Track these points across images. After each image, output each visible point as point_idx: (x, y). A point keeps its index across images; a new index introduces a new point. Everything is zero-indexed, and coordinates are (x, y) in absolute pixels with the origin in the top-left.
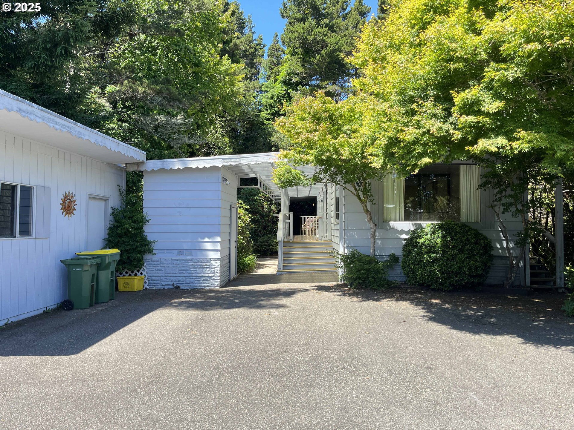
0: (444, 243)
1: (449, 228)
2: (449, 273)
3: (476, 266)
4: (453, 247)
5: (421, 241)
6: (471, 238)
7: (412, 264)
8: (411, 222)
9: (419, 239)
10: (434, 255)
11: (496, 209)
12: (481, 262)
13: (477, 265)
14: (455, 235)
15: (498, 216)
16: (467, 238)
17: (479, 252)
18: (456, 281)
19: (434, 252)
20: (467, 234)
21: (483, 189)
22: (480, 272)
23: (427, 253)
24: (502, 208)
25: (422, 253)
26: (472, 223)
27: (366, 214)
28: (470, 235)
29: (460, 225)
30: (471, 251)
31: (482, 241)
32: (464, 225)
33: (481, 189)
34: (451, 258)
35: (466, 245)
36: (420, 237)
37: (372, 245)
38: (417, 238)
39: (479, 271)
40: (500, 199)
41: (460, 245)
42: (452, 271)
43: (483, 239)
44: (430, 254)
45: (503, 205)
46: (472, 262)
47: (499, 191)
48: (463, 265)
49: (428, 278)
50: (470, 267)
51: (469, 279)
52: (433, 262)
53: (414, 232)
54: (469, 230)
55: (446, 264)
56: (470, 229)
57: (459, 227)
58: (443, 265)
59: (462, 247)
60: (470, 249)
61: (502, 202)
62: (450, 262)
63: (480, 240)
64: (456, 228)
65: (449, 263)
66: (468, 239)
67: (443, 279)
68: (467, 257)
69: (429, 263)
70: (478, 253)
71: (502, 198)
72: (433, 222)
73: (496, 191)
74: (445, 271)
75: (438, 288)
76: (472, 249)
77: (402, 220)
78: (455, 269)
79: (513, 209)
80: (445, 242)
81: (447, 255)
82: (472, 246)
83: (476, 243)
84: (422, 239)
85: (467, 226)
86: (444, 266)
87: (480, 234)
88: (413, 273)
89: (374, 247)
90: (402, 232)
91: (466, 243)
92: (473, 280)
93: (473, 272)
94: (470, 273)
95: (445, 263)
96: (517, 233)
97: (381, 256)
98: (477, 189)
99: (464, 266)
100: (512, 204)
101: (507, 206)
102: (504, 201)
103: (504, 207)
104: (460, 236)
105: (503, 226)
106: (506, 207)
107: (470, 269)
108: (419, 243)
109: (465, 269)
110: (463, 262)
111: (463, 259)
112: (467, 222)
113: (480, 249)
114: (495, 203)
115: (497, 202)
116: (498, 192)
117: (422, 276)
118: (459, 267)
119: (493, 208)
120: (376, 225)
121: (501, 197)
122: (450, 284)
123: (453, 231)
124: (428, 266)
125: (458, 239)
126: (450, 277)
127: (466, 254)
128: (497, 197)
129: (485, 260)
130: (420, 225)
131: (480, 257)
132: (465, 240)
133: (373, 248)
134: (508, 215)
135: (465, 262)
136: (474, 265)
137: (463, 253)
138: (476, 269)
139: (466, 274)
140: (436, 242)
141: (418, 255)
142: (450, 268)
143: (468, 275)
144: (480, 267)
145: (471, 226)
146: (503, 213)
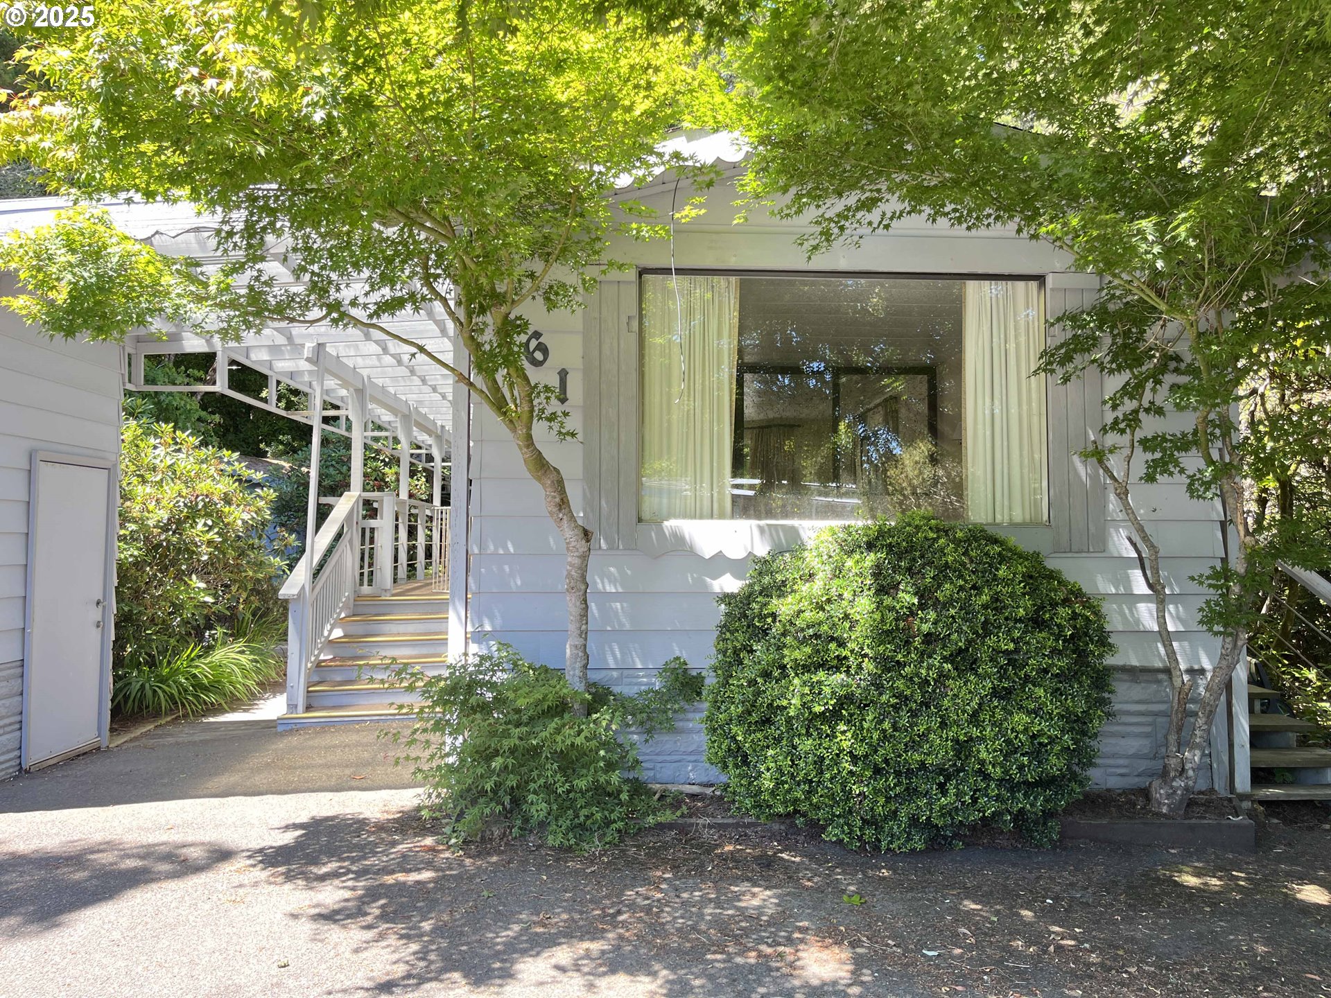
0: (883, 620)
1: (911, 548)
2: (910, 773)
3: (1034, 737)
4: (929, 638)
5: (784, 607)
6: (1012, 595)
7: (741, 719)
8: (754, 523)
9: (775, 601)
10: (840, 677)
11: (1115, 463)
12: (1061, 717)
13: (1041, 733)
14: (938, 582)
15: (1123, 494)
16: (996, 599)
17: (1050, 666)
18: (942, 808)
19: (840, 664)
20: (995, 578)
21: (1060, 372)
22: (1055, 764)
23: (806, 668)
24: (1141, 459)
25: (783, 667)
26: (1013, 525)
27: (539, 479)
28: (1007, 582)
29: (960, 535)
30: (1012, 662)
31: (1060, 610)
32: (980, 536)
33: (1052, 371)
34: (919, 698)
35: (987, 629)
36: (781, 589)
37: (572, 628)
38: (766, 592)
39: (1054, 760)
40: (1132, 420)
41: (959, 631)
42: (922, 765)
43: (1066, 602)
44: (821, 675)
45: (1146, 444)
46: (1020, 719)
47: (1127, 383)
48: (975, 732)
49: (809, 793)
50: (1008, 742)
51: (1003, 801)
52: (832, 716)
53: (764, 566)
54: (1002, 559)
55: (895, 727)
56: (1009, 555)
57: (957, 542)
58: (876, 736)
59: (970, 642)
60: (1007, 652)
61: (1139, 434)
62: (914, 714)
63: (1054, 605)
64: (942, 550)
65: (904, 721)
66: (996, 604)
67: (882, 800)
68: (995, 693)
69: (812, 721)
70: (1046, 671)
71: (1142, 415)
72: (847, 523)
73: (1115, 383)
74: (886, 761)
75: (860, 839)
76: (1017, 651)
77: (722, 516)
78: (939, 750)
79: (1192, 461)
80: (891, 616)
81: (900, 684)
82: (1017, 634)
83: (1036, 622)
84: (790, 599)
85: (995, 541)
86: (885, 737)
87: (1052, 575)
88: (745, 762)
89: (584, 634)
90: (720, 563)
91: (986, 622)
92: (1021, 802)
93: (1021, 768)
94: (1006, 772)
95: (886, 725)
96: (1208, 572)
97: (627, 670)
98: (1035, 373)
99: (982, 739)
100: (1184, 443)
101: (1164, 450)
102: (1150, 426)
103: (1149, 456)
104: (961, 588)
105: (1145, 538)
106: (1158, 455)
107: (1011, 750)
108: (774, 616)
109: (983, 755)
110: (974, 718)
111: (974, 704)
112: (994, 524)
113: (1054, 651)
114: (1112, 439)
115: (1122, 432)
116: (1125, 391)
117: (779, 783)
118: (956, 741)
119: (1100, 462)
120: (586, 534)
121: (1136, 412)
122: (914, 820)
123: (930, 563)
124: (808, 735)
125: (950, 603)
126: (911, 793)
127: (987, 676)
128: (1119, 413)
129: (1081, 707)
130: (794, 533)
131: (1056, 692)
132: (985, 607)
133: (579, 642)
134: (1171, 488)
135: (985, 716)
136: (1026, 730)
137: (974, 671)
138: (1038, 752)
139: (987, 777)
140: (846, 617)
141: (766, 675)
142: (913, 745)
143: (1001, 782)
144: (1052, 740)
145: (1012, 541)
146: (1150, 478)
